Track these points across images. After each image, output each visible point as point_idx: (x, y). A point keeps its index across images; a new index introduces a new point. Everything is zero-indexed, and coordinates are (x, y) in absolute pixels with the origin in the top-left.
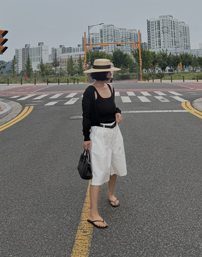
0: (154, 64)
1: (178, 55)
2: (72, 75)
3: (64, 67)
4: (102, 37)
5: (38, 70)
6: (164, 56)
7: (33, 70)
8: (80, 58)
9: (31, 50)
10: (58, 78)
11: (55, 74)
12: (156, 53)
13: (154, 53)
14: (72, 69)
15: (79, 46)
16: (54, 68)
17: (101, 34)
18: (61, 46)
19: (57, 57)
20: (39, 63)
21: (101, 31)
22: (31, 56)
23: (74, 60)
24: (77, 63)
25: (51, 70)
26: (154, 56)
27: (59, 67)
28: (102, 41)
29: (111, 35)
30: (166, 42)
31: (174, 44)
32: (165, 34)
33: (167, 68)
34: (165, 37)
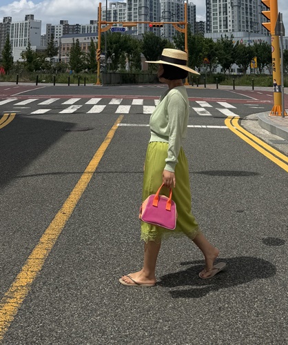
0: (209, 59)
1: (252, 44)
2: (77, 71)
3: (65, 58)
4: (130, 9)
5: (23, 60)
6: (227, 45)
7: (15, 60)
8: (92, 43)
9: (13, 27)
10: (54, 75)
11: (49, 68)
12: (215, 41)
13: (211, 41)
14: (79, 61)
15: (92, 22)
16: (48, 59)
17: (130, 4)
18: (61, 22)
19: (55, 40)
20: (24, 48)
22: (12, 37)
23: (82, 46)
24: (87, 51)
25: (43, 61)
26: (211, 47)
27: (56, 58)
28: (130, 15)
29: (146, 7)
30: (236, 23)
31: (250, 25)
32: (235, 8)
33: (235, 66)
34: (236, 13)
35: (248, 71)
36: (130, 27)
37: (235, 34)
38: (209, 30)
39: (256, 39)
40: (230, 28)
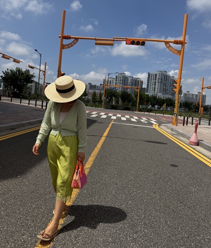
0: (147, 102)
1: (165, 98)
2: (95, 103)
3: (90, 97)
4: (116, 80)
6: (154, 98)
8: (101, 93)
12: (150, 96)
13: (148, 95)
14: (95, 99)
15: (101, 85)
16: (84, 97)
17: (116, 79)
18: (89, 84)
21: (116, 77)
23: (97, 94)
24: (98, 95)
26: (148, 98)
27: (87, 97)
28: (116, 83)
29: (123, 80)
30: (159, 89)
31: (164, 91)
32: (159, 83)
33: (156, 106)
34: (159, 85)
35: (162, 109)
36: (116, 88)
37: (158, 94)
38: (147, 91)
39: (166, 96)
40: (156, 91)
